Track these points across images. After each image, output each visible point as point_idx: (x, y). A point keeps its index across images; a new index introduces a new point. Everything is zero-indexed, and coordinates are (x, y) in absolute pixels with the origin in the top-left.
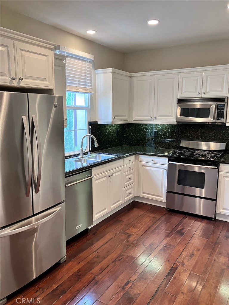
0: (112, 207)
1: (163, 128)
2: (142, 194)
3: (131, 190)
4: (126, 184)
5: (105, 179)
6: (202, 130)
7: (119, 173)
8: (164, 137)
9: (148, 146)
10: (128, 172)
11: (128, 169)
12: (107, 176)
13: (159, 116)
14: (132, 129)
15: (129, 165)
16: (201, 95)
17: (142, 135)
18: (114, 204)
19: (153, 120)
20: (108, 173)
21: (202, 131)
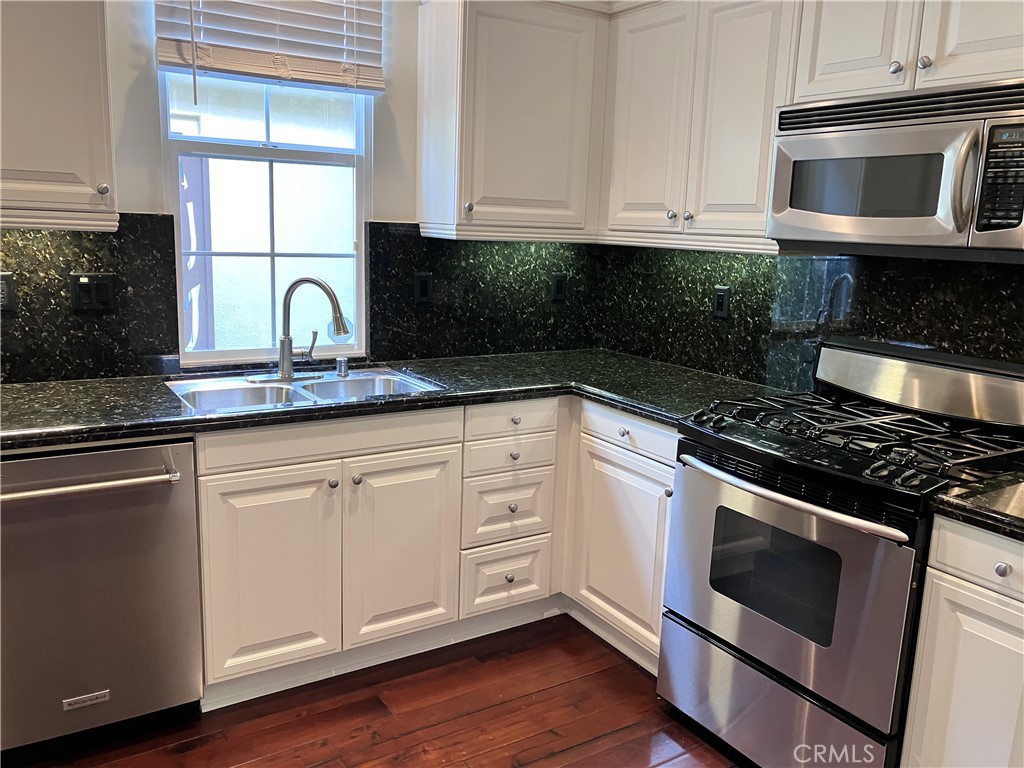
0: (365, 630)
1: (753, 275)
2: (584, 592)
3: (525, 562)
4: (481, 530)
5: (308, 493)
6: (940, 296)
7: (432, 473)
8: (754, 322)
9: (690, 360)
10: (506, 478)
11: (502, 460)
12: (321, 481)
13: (711, 208)
14: (633, 273)
15: (510, 444)
16: (909, 75)
17: (667, 302)
18: (375, 619)
19: (678, 229)
20: (329, 469)
21: (937, 301)
